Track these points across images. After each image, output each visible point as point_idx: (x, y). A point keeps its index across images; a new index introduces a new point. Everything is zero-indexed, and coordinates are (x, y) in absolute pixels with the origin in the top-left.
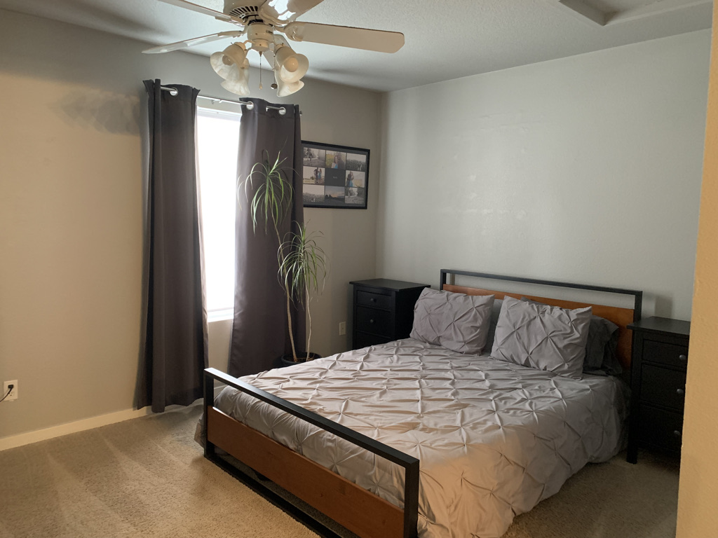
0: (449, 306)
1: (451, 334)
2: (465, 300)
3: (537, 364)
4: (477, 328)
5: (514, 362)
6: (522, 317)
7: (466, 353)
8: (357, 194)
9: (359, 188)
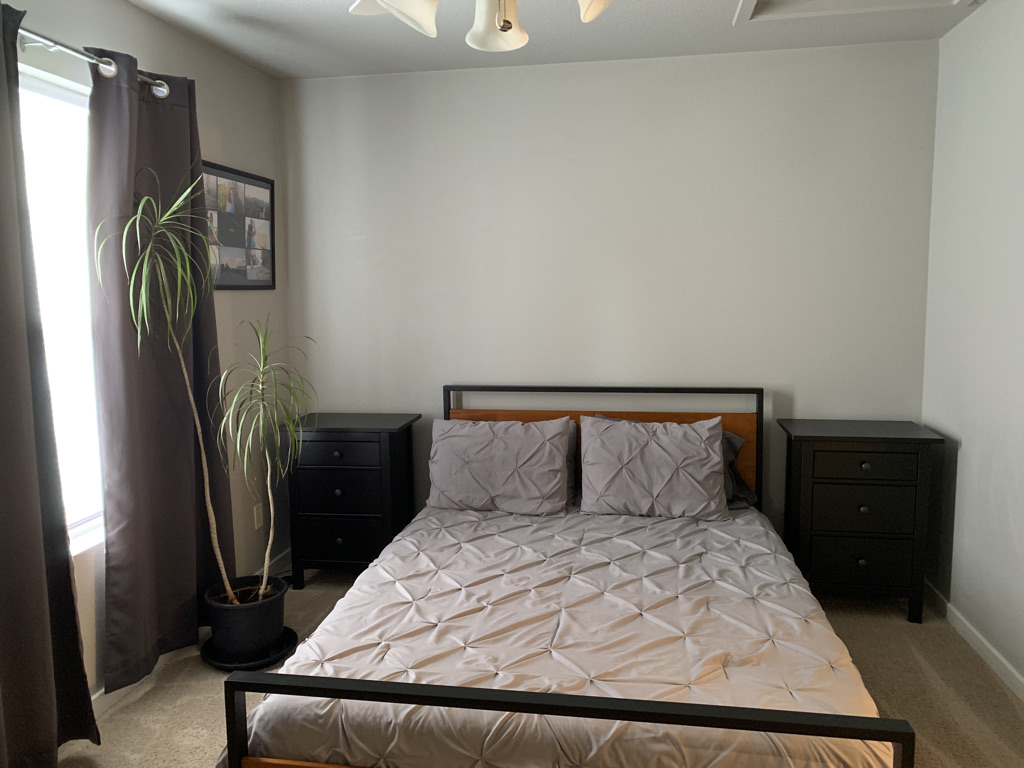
0: (502, 445)
1: (516, 489)
2: (527, 430)
3: (669, 510)
4: (556, 472)
5: (630, 514)
6: (627, 445)
7: (548, 514)
8: (261, 261)
9: (263, 250)
